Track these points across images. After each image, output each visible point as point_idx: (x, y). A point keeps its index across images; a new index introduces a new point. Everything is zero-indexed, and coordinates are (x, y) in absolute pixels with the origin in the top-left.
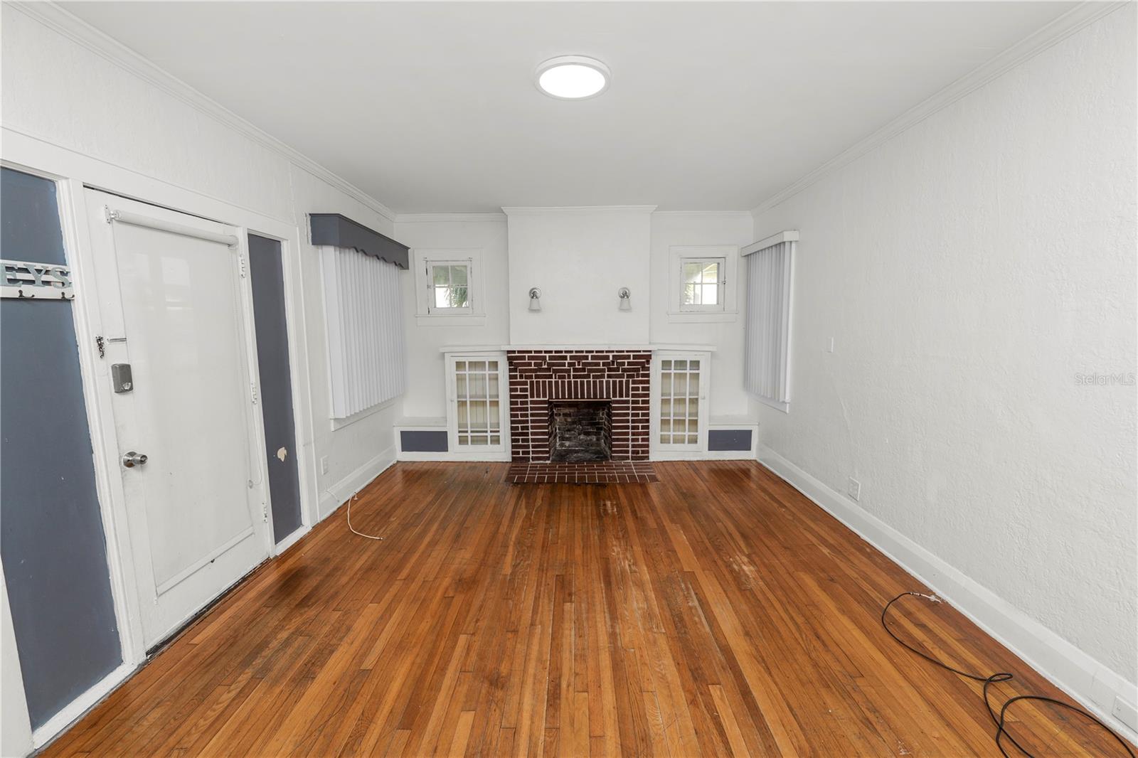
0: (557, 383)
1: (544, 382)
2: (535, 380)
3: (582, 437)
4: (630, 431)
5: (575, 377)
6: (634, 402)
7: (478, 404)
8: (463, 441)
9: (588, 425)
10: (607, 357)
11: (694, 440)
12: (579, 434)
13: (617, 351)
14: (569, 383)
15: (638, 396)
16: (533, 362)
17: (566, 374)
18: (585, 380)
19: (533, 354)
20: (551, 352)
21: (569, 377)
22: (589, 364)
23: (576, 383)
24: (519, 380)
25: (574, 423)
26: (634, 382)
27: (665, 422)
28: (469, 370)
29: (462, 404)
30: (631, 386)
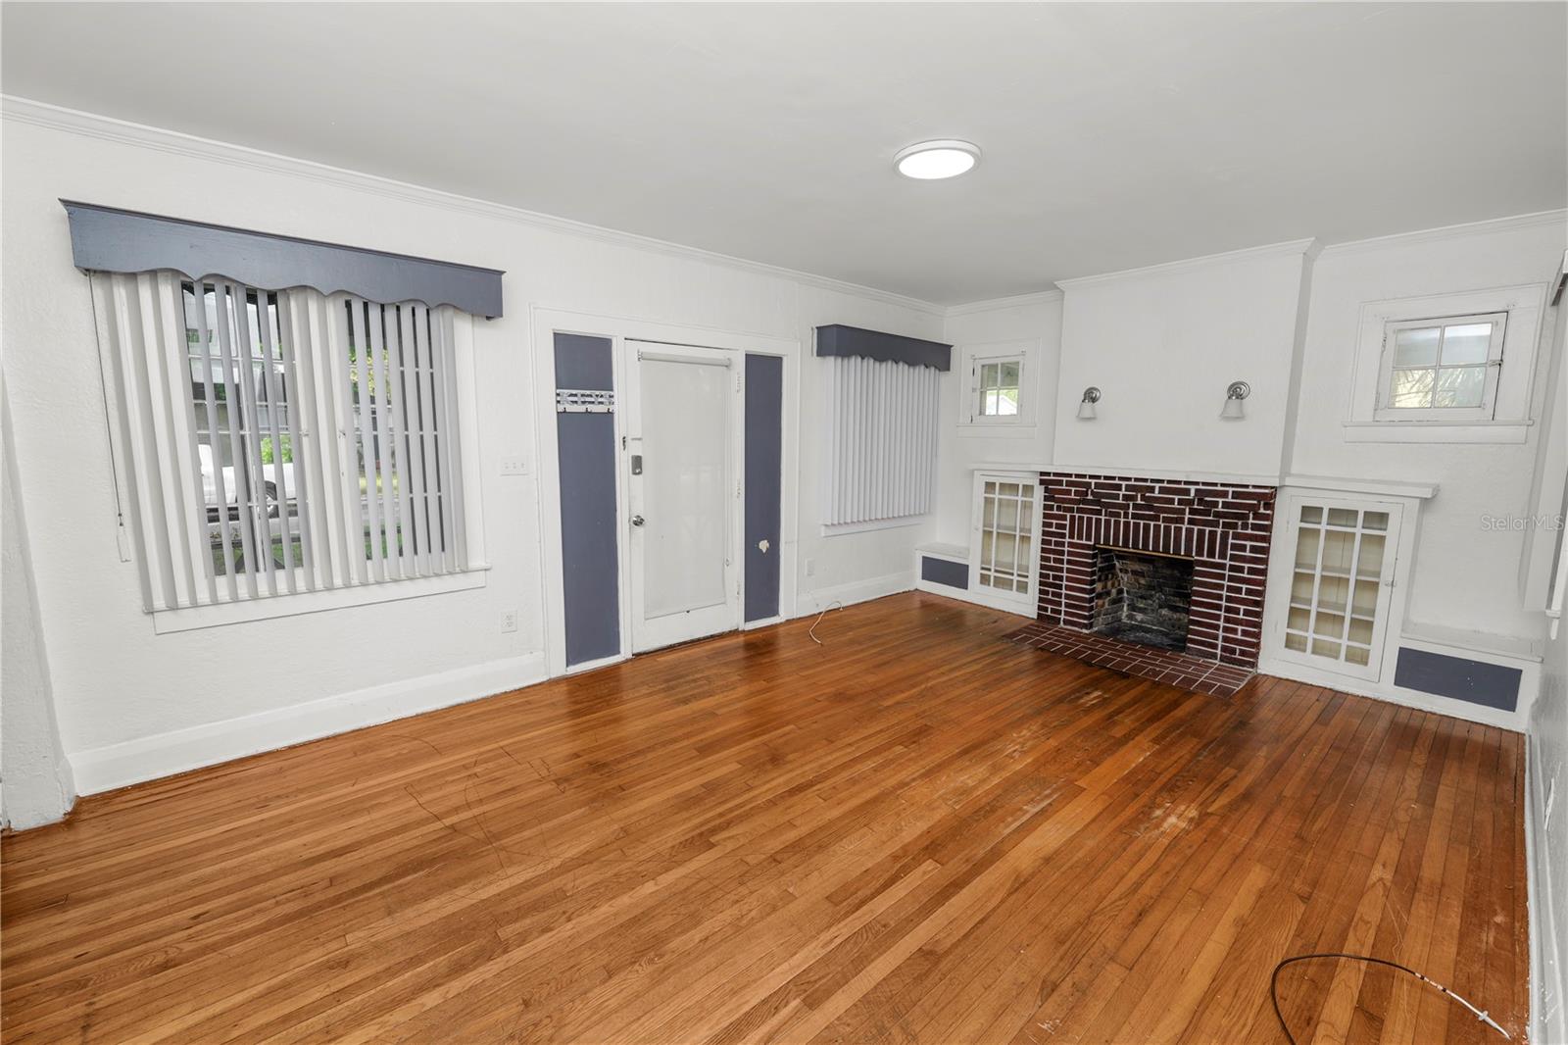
0: (1107, 522)
1: (1089, 520)
2: (1077, 515)
3: (1164, 612)
4: (1223, 613)
5: (1135, 516)
6: (1233, 568)
7: (1006, 536)
8: (984, 580)
9: (1174, 596)
10: (1187, 492)
11: (1359, 658)
12: (1161, 607)
13: (1204, 484)
14: (1127, 524)
15: (1244, 559)
16: (1073, 489)
17: (1122, 512)
18: (1152, 523)
19: (1073, 479)
20: (1099, 477)
21: (1126, 515)
22: (1157, 500)
23: (1137, 526)
24: (1055, 512)
25: (1150, 587)
26: (1236, 536)
27: (1296, 614)
28: (1000, 494)
29: (987, 534)
30: (1230, 541)
